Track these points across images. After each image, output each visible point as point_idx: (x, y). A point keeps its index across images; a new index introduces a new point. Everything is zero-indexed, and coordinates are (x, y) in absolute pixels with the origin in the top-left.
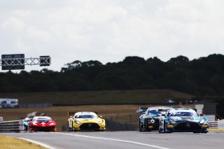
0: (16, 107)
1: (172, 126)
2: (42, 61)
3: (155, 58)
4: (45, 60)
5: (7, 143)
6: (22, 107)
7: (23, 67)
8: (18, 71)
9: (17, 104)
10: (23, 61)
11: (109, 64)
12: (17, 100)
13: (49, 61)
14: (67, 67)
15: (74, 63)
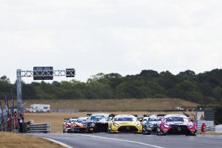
0: (48, 112)
1: (150, 129)
2: (68, 73)
3: (167, 72)
4: (70, 73)
5: (32, 142)
6: (54, 111)
7: (51, 78)
8: (50, 82)
9: (49, 109)
10: (51, 73)
11: (128, 76)
12: (49, 106)
13: (73, 73)
14: (92, 78)
15: (98, 75)
